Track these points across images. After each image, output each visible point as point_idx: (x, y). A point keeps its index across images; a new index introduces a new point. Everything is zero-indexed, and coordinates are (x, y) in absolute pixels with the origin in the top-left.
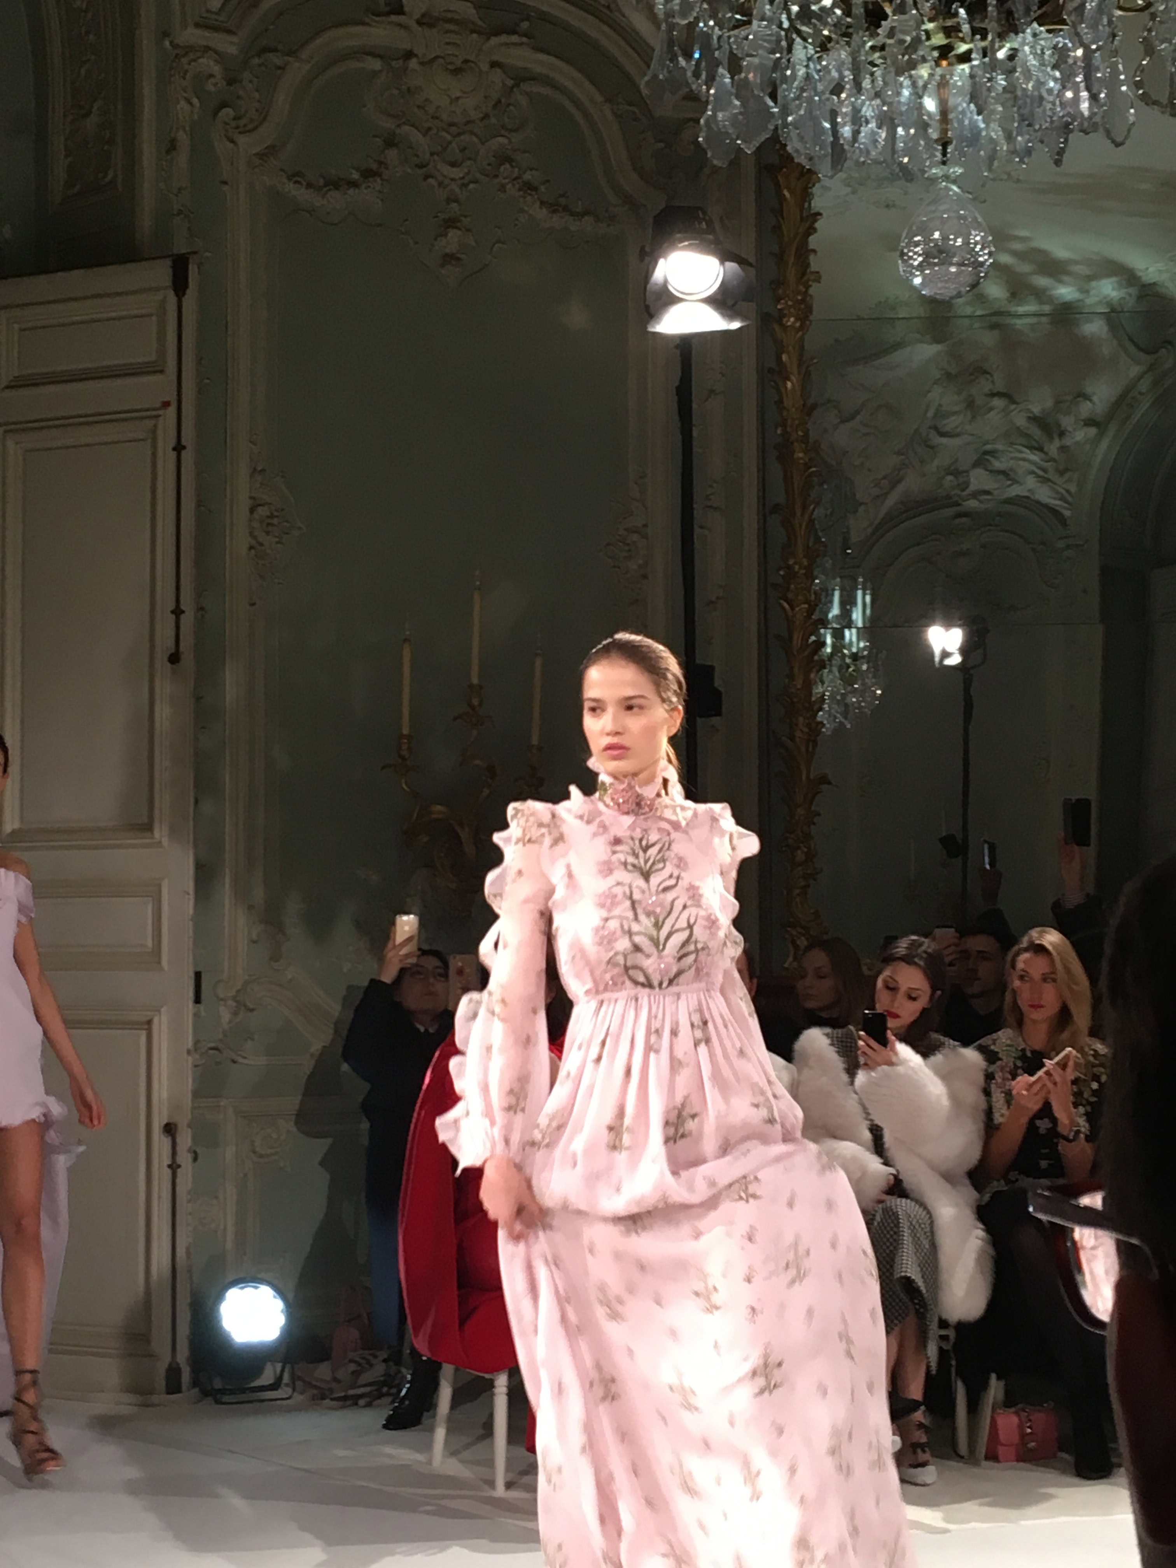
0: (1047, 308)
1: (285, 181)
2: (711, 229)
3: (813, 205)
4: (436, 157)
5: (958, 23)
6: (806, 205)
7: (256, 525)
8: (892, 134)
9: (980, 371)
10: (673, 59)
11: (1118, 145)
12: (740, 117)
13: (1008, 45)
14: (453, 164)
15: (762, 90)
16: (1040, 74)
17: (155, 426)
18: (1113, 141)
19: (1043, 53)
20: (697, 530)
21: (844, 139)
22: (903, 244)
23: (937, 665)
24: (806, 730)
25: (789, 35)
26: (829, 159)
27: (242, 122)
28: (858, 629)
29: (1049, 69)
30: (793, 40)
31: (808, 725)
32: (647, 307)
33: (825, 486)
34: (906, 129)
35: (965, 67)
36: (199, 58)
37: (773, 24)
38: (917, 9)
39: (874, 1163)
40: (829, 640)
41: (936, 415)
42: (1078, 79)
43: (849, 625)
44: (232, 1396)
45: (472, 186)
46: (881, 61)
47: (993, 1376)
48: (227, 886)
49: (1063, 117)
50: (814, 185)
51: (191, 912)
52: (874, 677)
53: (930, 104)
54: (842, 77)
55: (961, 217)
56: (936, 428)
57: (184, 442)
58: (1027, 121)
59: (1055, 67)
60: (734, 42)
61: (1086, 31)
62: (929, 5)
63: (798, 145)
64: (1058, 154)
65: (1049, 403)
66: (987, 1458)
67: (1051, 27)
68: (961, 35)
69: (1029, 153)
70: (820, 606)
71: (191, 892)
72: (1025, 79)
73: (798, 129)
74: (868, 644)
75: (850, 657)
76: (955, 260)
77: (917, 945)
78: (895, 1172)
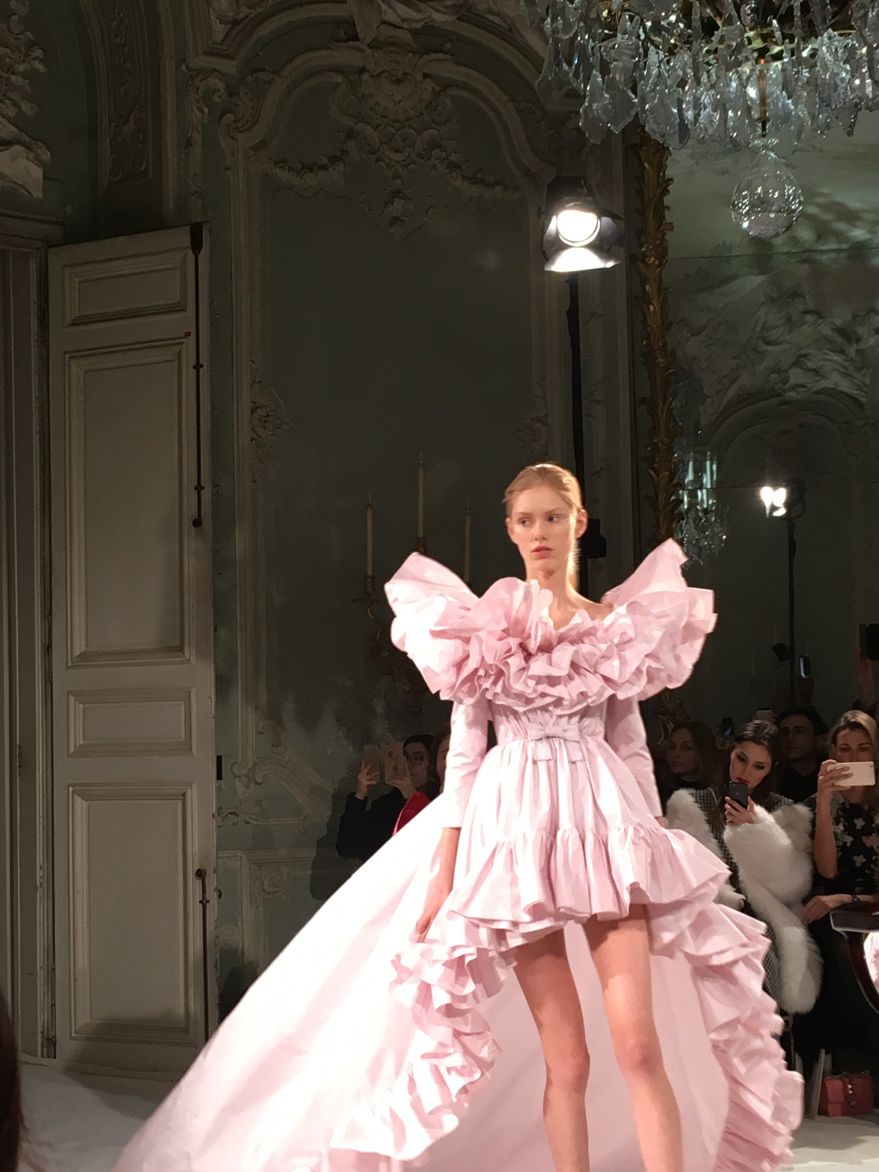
0: (845, 246)
1: (273, 166)
2: (590, 193)
3: (666, 174)
4: (384, 146)
5: (772, 31)
6: (661, 174)
7: (255, 422)
8: (724, 119)
9: (795, 294)
10: (559, 64)
12: (610, 107)
13: (810, 46)
14: (397, 151)
15: (626, 85)
16: (835, 68)
17: (180, 350)
19: (836, 50)
20: (585, 419)
21: (688, 120)
22: (734, 198)
23: (768, 515)
25: (645, 44)
26: (677, 136)
27: (239, 124)
28: (708, 490)
29: (841, 63)
30: (648, 49)
32: (544, 253)
33: (681, 384)
34: (735, 112)
35: (778, 64)
36: (208, 77)
37: (632, 36)
38: (741, 22)
39: (729, 892)
40: (686, 499)
41: (762, 329)
42: (864, 70)
43: (701, 487)
45: (411, 166)
46: (715, 61)
47: (823, 1052)
48: (239, 692)
49: (853, 99)
50: (667, 159)
51: (213, 711)
52: (721, 525)
53: (752, 92)
54: (685, 74)
55: (776, 176)
56: (762, 338)
57: (201, 362)
58: (826, 102)
59: (846, 62)
60: (604, 51)
61: (869, 33)
62: (749, 18)
63: (655, 127)
64: (850, 127)
65: (849, 317)
66: (820, 1113)
67: (843, 32)
68: (774, 40)
69: (828, 126)
70: (679, 473)
71: (213, 696)
72: (823, 71)
73: (652, 114)
74: (715, 501)
75: (702, 512)
76: (774, 208)
77: (762, 728)
78: (744, 898)
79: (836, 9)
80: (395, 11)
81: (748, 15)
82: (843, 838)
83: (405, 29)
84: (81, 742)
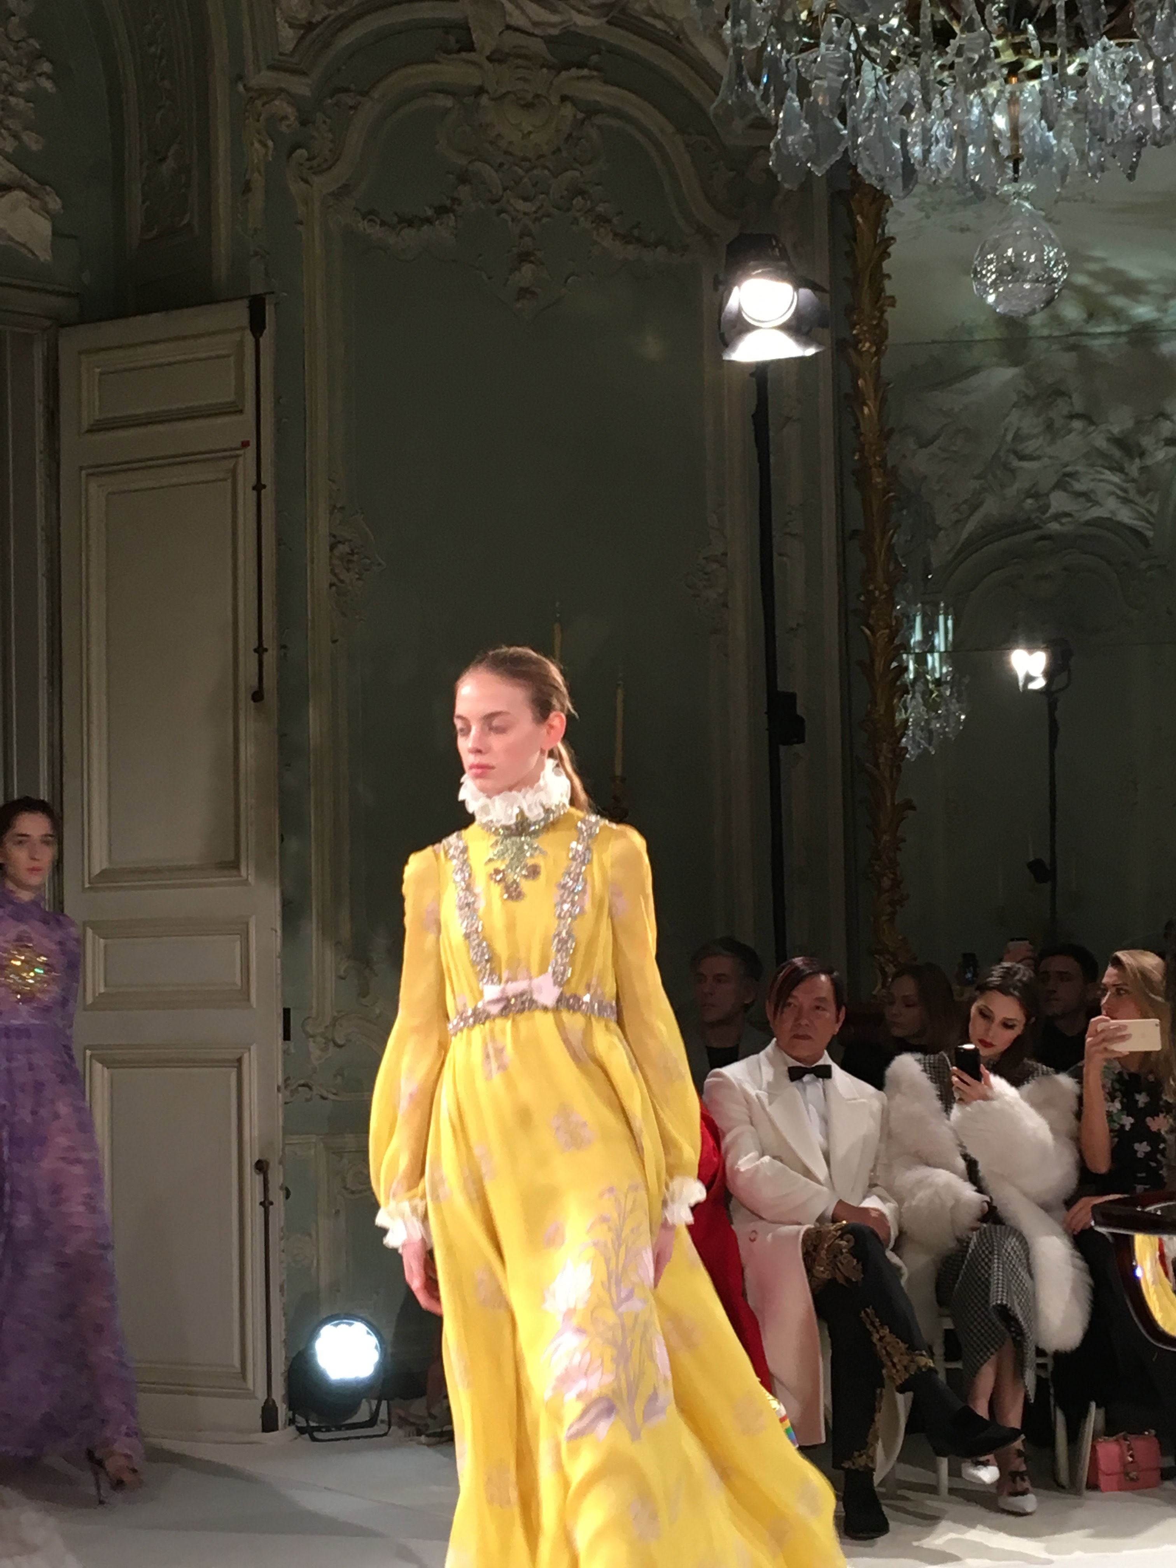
0: (1124, 328)
1: (359, 219)
2: (784, 256)
3: (886, 231)
4: (508, 192)
5: (1027, 39)
6: (880, 231)
7: (336, 562)
8: (963, 155)
9: (1058, 392)
10: (742, 84)
12: (810, 140)
13: (1078, 61)
14: (526, 199)
15: (832, 112)
16: (1111, 89)
17: (235, 465)
19: (1113, 65)
20: (776, 558)
21: (915, 159)
22: (976, 262)
23: (1021, 689)
24: (890, 756)
25: (858, 56)
26: (899, 180)
27: (315, 163)
28: (941, 653)
29: (1120, 83)
30: (862, 62)
31: (893, 751)
32: (722, 336)
33: (905, 512)
34: (978, 147)
35: (1036, 83)
36: (273, 100)
37: (840, 45)
38: (986, 27)
39: (968, 1191)
40: (911, 666)
41: (1014, 439)
42: (1150, 93)
43: (932, 650)
44: (328, 1434)
45: (545, 220)
46: (951, 80)
48: (314, 926)
49: (1136, 130)
50: (887, 211)
51: (279, 948)
52: (958, 702)
53: (1000, 121)
54: (911, 96)
55: (1033, 234)
56: (1014, 451)
57: (264, 481)
58: (1099, 135)
59: (1126, 80)
60: (802, 66)
61: (1156, 43)
62: (997, 22)
63: (869, 167)
64: (1131, 168)
65: (1130, 424)
66: (1089, 1487)
67: (1121, 41)
68: (1030, 51)
69: (1102, 168)
70: (902, 632)
71: (278, 929)
72: (1096, 93)
73: (868, 150)
74: (950, 669)
75: (933, 683)
76: (1029, 277)
77: (1011, 972)
78: (989, 1200)
79: (1112, 10)
80: (523, 11)
81: (995, 18)
82: (1121, 1119)
83: (536, 36)
84: (102, 990)
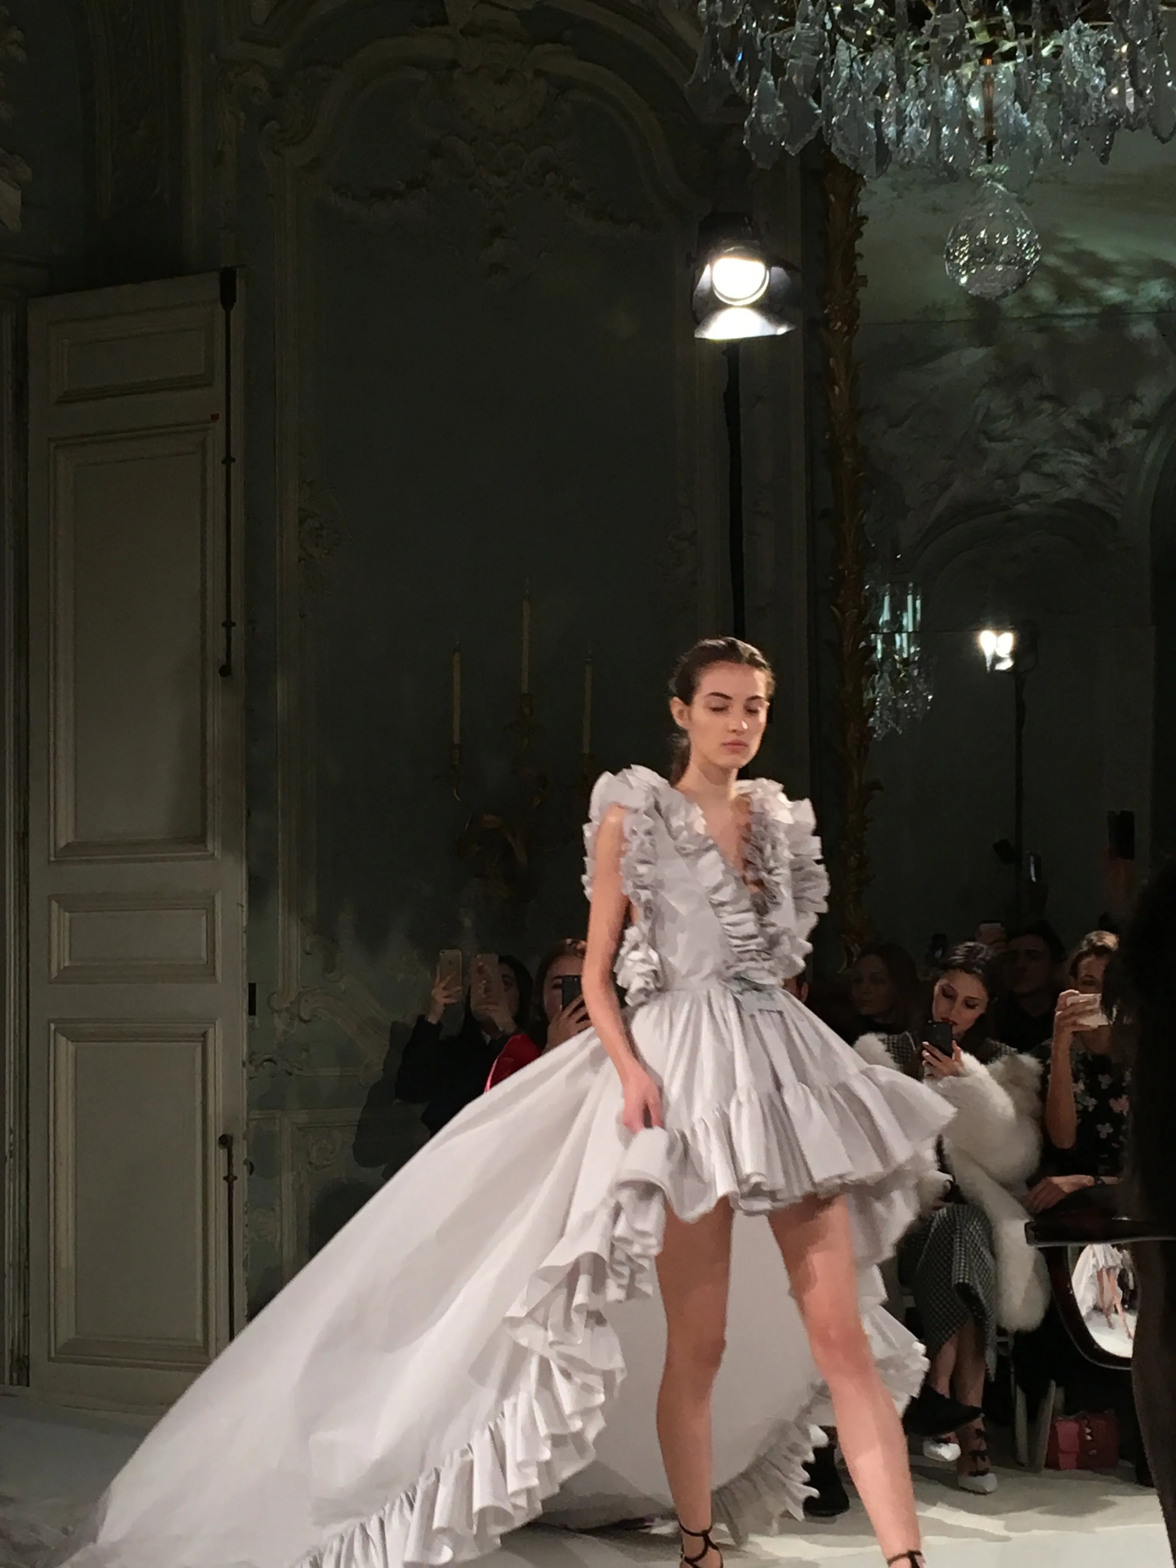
0: (1095, 310)
1: (331, 193)
2: (756, 234)
3: (859, 210)
4: (481, 167)
5: (1002, 21)
6: (852, 209)
7: (305, 536)
8: (937, 136)
9: (1028, 374)
10: (717, 62)
11: (1164, 141)
12: (784, 119)
13: (1052, 43)
14: (498, 174)
15: (806, 91)
16: (1085, 72)
17: (205, 439)
18: (1160, 138)
19: (1088, 50)
20: (746, 539)
21: (889, 139)
22: (949, 244)
23: (988, 669)
24: (858, 735)
25: (833, 35)
26: (873, 159)
27: (287, 135)
28: (909, 634)
29: (1094, 66)
30: (837, 42)
31: (861, 730)
32: (694, 314)
33: (874, 492)
34: (952, 128)
35: (1010, 65)
36: (245, 71)
37: (815, 25)
38: (961, 8)
39: (932, 1170)
40: (879, 646)
41: (983, 420)
42: (1124, 76)
43: (900, 630)
45: (518, 195)
46: (925, 60)
47: (1053, 1383)
48: (280, 902)
49: (1109, 113)
50: (860, 190)
51: (245, 924)
52: (925, 682)
53: (974, 103)
54: (885, 77)
55: (1006, 216)
56: (985, 433)
57: (233, 455)
58: (1072, 118)
59: (1100, 64)
60: (777, 44)
61: (1131, 27)
62: (972, 3)
63: (843, 147)
64: (1104, 151)
65: (1099, 406)
66: (1048, 1465)
67: (1096, 24)
68: (1005, 33)
69: (1075, 150)
70: (870, 611)
71: (244, 904)
72: (1069, 76)
73: (842, 131)
74: (918, 649)
75: (901, 663)
76: (1002, 258)
77: (975, 952)
78: (951, 1179)
82: (1084, 1100)
83: (512, 10)
84: (67, 964)
